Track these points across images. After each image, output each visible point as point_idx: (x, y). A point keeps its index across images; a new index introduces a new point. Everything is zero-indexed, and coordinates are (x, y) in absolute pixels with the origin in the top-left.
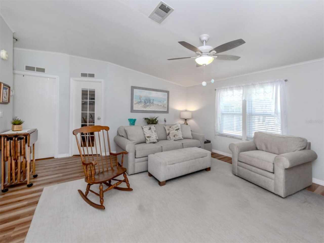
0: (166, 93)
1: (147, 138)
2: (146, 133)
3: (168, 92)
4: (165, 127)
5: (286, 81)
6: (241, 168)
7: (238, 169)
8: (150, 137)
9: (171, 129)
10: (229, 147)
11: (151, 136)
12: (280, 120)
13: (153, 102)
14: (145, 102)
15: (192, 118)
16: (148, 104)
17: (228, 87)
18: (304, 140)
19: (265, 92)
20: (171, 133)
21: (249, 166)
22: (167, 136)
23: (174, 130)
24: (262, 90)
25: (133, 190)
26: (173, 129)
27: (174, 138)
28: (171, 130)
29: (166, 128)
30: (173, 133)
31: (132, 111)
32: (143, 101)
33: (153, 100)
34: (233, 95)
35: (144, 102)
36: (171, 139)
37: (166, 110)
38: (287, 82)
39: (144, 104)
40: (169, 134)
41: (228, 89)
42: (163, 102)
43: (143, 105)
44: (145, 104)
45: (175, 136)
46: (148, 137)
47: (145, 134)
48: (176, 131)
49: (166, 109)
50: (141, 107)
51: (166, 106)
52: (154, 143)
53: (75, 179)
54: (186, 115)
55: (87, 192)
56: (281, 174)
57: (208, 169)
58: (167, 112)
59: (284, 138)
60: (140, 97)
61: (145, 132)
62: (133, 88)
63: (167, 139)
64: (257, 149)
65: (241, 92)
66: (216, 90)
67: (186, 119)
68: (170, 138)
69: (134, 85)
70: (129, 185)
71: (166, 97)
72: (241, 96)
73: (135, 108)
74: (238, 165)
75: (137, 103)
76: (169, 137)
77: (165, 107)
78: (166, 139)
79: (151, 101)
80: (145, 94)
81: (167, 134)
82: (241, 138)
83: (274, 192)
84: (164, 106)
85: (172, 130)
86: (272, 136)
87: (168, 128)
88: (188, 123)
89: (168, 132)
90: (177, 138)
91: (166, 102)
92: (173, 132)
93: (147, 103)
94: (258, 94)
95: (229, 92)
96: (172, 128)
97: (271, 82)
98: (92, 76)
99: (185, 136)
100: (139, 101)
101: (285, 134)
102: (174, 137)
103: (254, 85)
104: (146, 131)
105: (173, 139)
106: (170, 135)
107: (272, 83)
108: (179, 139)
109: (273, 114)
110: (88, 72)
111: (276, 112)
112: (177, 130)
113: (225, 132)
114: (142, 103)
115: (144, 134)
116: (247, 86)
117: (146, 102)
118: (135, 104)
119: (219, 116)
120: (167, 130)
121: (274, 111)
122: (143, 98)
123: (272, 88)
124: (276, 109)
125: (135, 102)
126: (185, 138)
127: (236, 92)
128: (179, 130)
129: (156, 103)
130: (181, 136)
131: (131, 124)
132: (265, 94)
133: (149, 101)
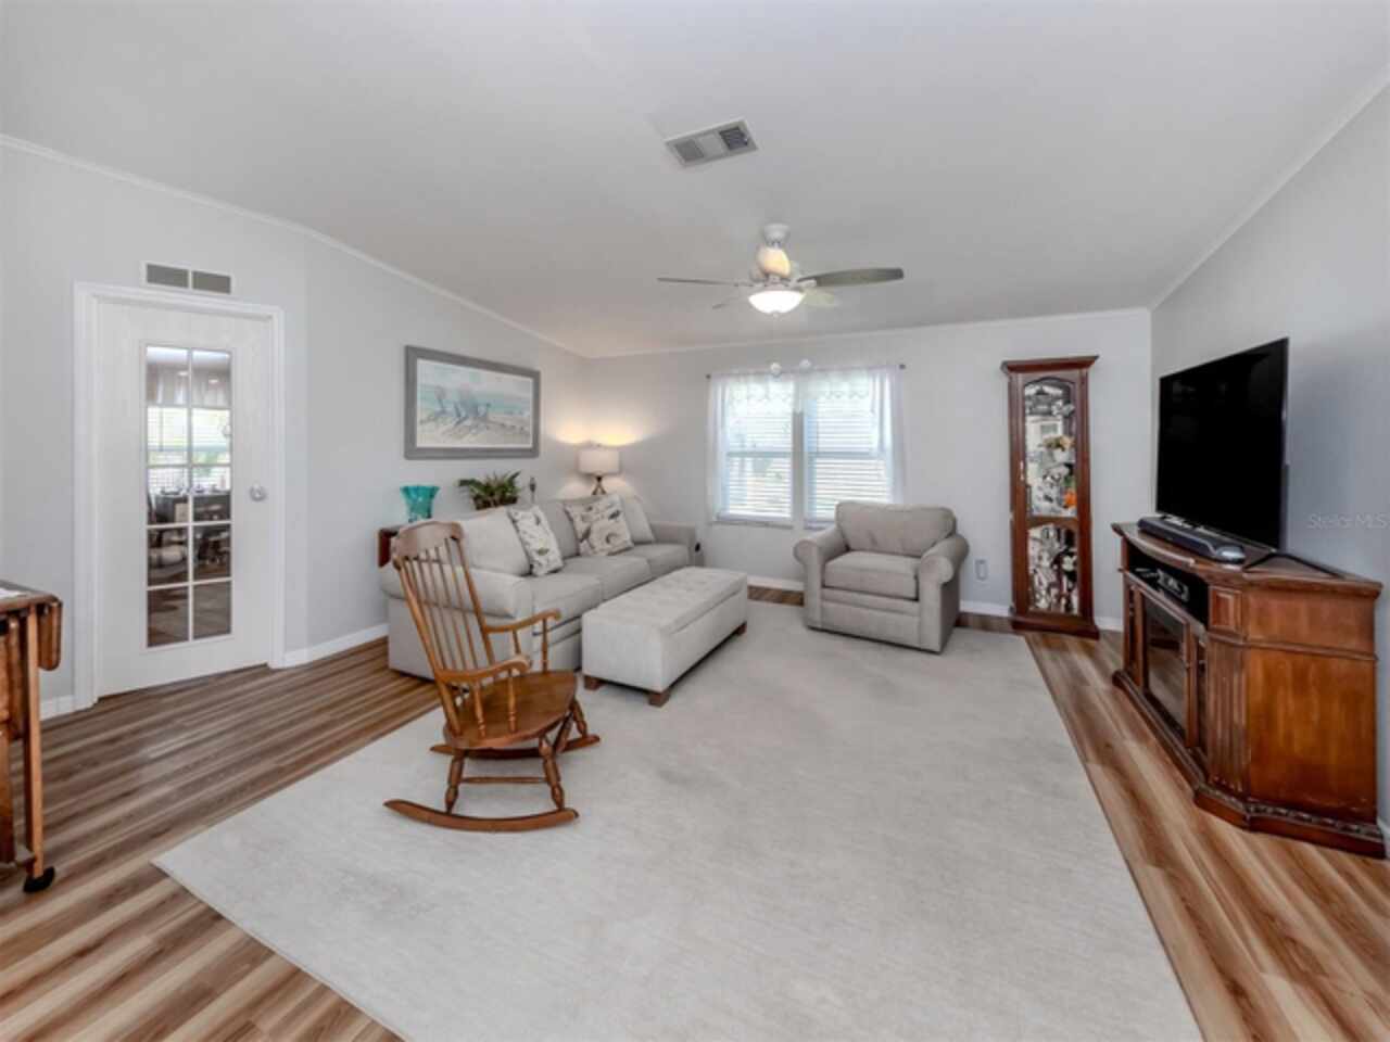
0: (530, 380)
1: (537, 558)
2: (531, 537)
3: (535, 375)
4: (568, 509)
5: (902, 367)
6: (831, 605)
7: (823, 609)
8: (547, 551)
9: (593, 516)
10: (796, 554)
11: (548, 547)
12: (890, 470)
13: (486, 415)
14: (459, 415)
15: (621, 471)
16: (468, 423)
17: (752, 371)
19: (855, 393)
20: (595, 528)
21: (855, 595)
22: (582, 541)
23: (603, 517)
24: (845, 387)
25: (603, 740)
26: (599, 516)
27: (607, 546)
28: (595, 517)
29: (572, 515)
30: (601, 529)
31: (412, 451)
32: (450, 408)
33: (488, 405)
34: (767, 396)
35: (455, 415)
36: (595, 553)
37: (529, 445)
38: (904, 371)
39: (454, 423)
40: (587, 534)
41: (751, 378)
42: (521, 413)
43: (451, 425)
44: (458, 423)
45: (612, 540)
46: (541, 552)
47: (527, 539)
48: (612, 521)
49: (527, 443)
50: (444, 433)
51: (529, 429)
52: (555, 571)
53: (280, 782)
54: (594, 463)
55: (452, 791)
56: (933, 599)
57: (740, 631)
58: (533, 452)
59: (908, 511)
60: (441, 395)
61: (525, 533)
62: (413, 354)
63: (578, 554)
64: (847, 549)
65: (790, 388)
66: (708, 377)
67: (599, 474)
68: (592, 547)
69: (416, 344)
70: (585, 725)
71: (530, 395)
72: (790, 400)
73: (423, 441)
74: (824, 598)
75: (429, 419)
76: (587, 546)
77: (528, 435)
78: (574, 552)
79: (482, 410)
80: (458, 379)
81: (580, 536)
82: (789, 523)
83: (917, 645)
84: (522, 429)
85: (598, 519)
87: (584, 513)
88: (606, 489)
89: (581, 527)
90: (617, 543)
91: (528, 414)
92: (601, 526)
93: (465, 418)
94: (838, 397)
95: (756, 388)
96: (594, 510)
97: (867, 369)
98: (220, 284)
99: (639, 536)
100: (438, 409)
102: (608, 540)
104: (529, 531)
105: (602, 550)
106: (593, 536)
107: (871, 369)
108: (621, 547)
109: (874, 452)
110: (191, 266)
111: (881, 447)
112: (614, 516)
113: (735, 510)
114: (449, 420)
115: (524, 543)
117: (463, 414)
118: (422, 422)
119: (722, 459)
120: (578, 520)
121: (875, 444)
122: (453, 397)
123: (871, 382)
124: (881, 441)
125: (420, 415)
126: (638, 543)
127: (775, 387)
128: (620, 518)
129: (496, 416)
130: (627, 537)
131: (413, 509)
132: (856, 398)
133: (472, 411)
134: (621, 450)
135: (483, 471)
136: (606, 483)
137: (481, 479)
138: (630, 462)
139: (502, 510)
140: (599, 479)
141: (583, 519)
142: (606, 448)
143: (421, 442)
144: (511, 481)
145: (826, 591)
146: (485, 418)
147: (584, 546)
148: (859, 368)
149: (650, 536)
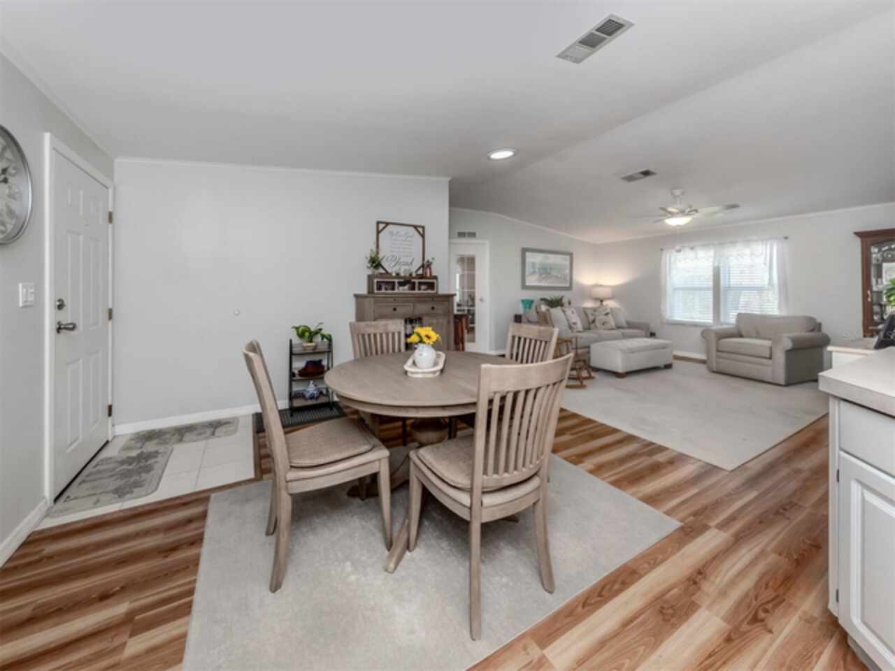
0: (568, 257)
1: (573, 326)
3: (571, 255)
4: (586, 311)
5: (786, 238)
6: (721, 360)
7: (718, 362)
9: (596, 313)
11: (578, 323)
12: (777, 296)
13: (550, 272)
15: (613, 297)
16: (543, 276)
18: (811, 319)
19: (754, 254)
20: (598, 319)
21: (736, 355)
22: (591, 324)
23: (601, 315)
24: (747, 251)
27: (603, 327)
29: (588, 314)
30: (600, 319)
31: (524, 287)
32: (537, 270)
33: (552, 269)
35: (539, 273)
36: (597, 328)
38: (787, 241)
40: (594, 321)
41: (687, 248)
42: (565, 271)
43: (538, 277)
44: (540, 276)
45: (606, 324)
46: (574, 323)
47: (569, 318)
48: (606, 317)
49: (567, 284)
50: (535, 280)
51: (568, 278)
54: (601, 293)
56: (780, 358)
57: (668, 366)
58: (569, 288)
60: (534, 264)
61: (568, 316)
62: (524, 251)
63: (589, 329)
64: (740, 336)
65: (711, 253)
66: (662, 250)
67: (602, 298)
69: (525, 246)
71: (567, 263)
72: (711, 260)
74: (718, 357)
75: (530, 274)
76: (594, 326)
77: (567, 281)
79: (548, 271)
80: (539, 258)
81: (591, 322)
82: (711, 325)
83: (770, 381)
84: (565, 278)
85: (599, 316)
86: (764, 318)
87: (593, 313)
89: (591, 318)
90: (608, 326)
91: (568, 271)
93: (543, 274)
94: (742, 256)
96: (598, 312)
97: (762, 240)
98: (472, 235)
99: (619, 324)
100: (533, 270)
101: (784, 313)
102: (603, 324)
103: (733, 243)
104: (570, 316)
105: (601, 328)
106: (597, 322)
108: (610, 328)
109: (766, 287)
110: (466, 230)
111: (771, 283)
112: (607, 315)
114: (537, 274)
115: (568, 320)
116: (722, 244)
117: (542, 272)
118: (527, 276)
120: (590, 316)
121: (767, 282)
122: (537, 266)
123: (764, 247)
124: (771, 279)
125: (527, 273)
126: (619, 327)
127: (701, 253)
128: (610, 316)
129: (554, 273)
130: (613, 324)
131: (525, 308)
132: (753, 257)
133: (545, 271)
134: (613, 288)
135: (550, 295)
136: (605, 303)
137: (549, 298)
138: (618, 293)
139: (559, 308)
140: (602, 301)
141: (592, 315)
142: (605, 287)
143: (528, 284)
144: (561, 299)
145: (719, 354)
146: (549, 274)
147: (592, 326)
148: (756, 241)
149: (625, 325)
